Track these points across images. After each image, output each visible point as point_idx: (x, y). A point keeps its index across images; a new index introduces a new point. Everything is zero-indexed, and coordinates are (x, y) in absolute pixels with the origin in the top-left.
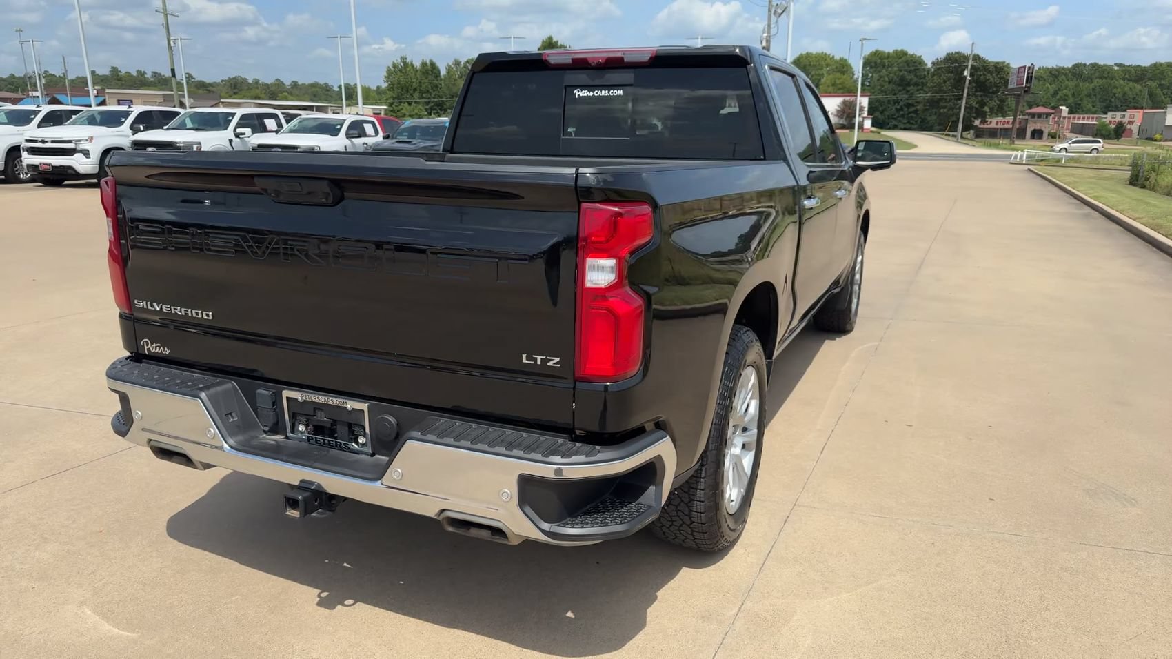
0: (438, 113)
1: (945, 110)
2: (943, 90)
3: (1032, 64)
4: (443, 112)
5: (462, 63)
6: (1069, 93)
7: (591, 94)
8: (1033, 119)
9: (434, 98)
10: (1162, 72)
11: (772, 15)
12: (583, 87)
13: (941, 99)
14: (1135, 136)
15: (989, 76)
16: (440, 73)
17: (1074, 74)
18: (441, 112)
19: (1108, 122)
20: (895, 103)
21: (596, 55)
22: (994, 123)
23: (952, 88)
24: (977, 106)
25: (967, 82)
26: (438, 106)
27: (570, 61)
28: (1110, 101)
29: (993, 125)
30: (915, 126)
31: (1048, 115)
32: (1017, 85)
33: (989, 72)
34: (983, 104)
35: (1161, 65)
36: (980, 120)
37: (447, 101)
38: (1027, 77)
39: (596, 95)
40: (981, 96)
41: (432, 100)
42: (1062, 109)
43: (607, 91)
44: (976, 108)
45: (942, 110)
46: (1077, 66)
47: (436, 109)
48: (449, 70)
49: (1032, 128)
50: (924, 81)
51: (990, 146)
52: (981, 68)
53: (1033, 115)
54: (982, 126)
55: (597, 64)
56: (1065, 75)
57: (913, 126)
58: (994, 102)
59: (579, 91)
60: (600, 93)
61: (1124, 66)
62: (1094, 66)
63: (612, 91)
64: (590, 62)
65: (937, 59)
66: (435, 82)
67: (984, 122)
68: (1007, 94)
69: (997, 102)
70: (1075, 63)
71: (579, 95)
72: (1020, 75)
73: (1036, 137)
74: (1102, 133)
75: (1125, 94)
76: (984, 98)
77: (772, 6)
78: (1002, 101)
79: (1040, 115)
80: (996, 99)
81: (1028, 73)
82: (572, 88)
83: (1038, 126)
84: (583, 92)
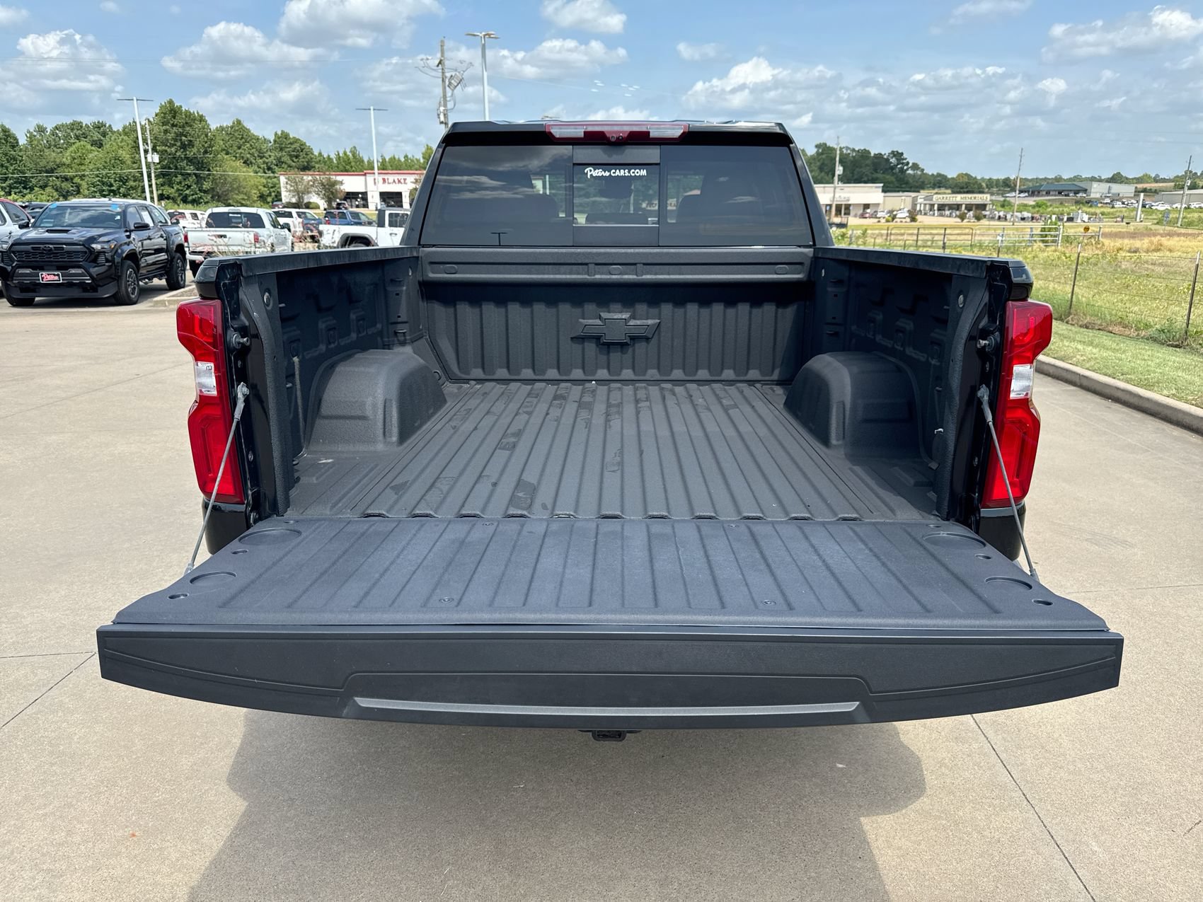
0: (20, 192)
4: (28, 191)
5: (49, 130)
7: (607, 174)
9: (13, 173)
11: (447, 88)
12: (596, 165)
16: (17, 143)
18: (25, 191)
21: (616, 128)
26: (20, 183)
27: (582, 135)
36: (647, 202)
37: (33, 177)
39: (612, 174)
41: (10, 175)
43: (626, 171)
47: (17, 188)
48: (31, 138)
54: (649, 208)
55: (618, 138)
59: (591, 171)
60: (618, 173)
63: (633, 171)
64: (608, 135)
66: (12, 152)
71: (591, 175)
77: (446, 77)
82: (585, 166)
84: (597, 171)
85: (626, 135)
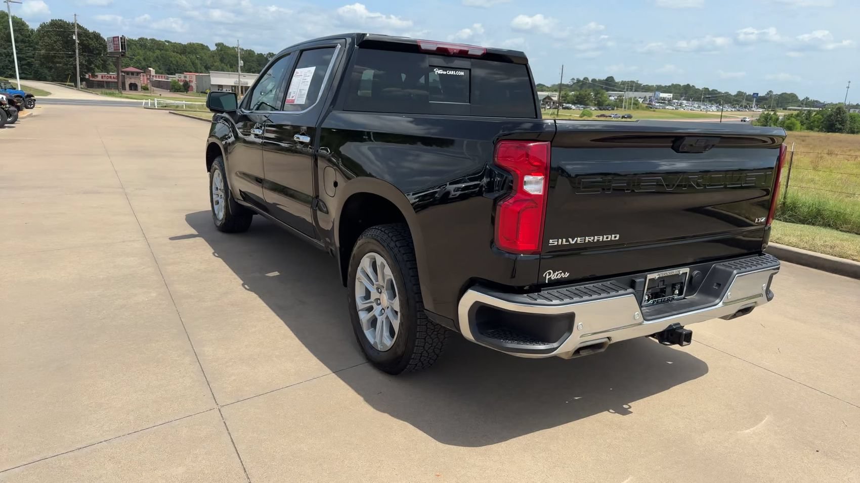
1: (61, 65)
2: (55, 49)
3: (123, 36)
6: (141, 59)
7: (445, 73)
8: (128, 76)
10: (195, 49)
12: (440, 67)
13: (55, 57)
14: (195, 90)
15: (91, 42)
17: (141, 45)
19: (177, 81)
20: (6, 56)
21: (453, 47)
22: (100, 76)
23: (63, 48)
24: (86, 64)
25: (77, 45)
27: (435, 49)
28: (170, 66)
29: (99, 79)
30: (31, 76)
31: (138, 73)
32: (115, 50)
33: (90, 38)
34: (90, 62)
35: (193, 44)
36: (90, 74)
38: (122, 45)
39: (448, 73)
40: (88, 56)
42: (150, 70)
43: (454, 72)
44: (86, 66)
45: (58, 65)
46: (141, 39)
49: (129, 82)
50: (30, 39)
51: (106, 94)
52: (84, 35)
53: (128, 73)
54: (91, 79)
56: (135, 45)
57: (28, 76)
58: (99, 62)
59: (437, 70)
60: (450, 73)
61: (171, 42)
62: (153, 40)
63: (458, 72)
65: (44, 23)
67: (94, 76)
68: (109, 56)
69: (101, 61)
70: (139, 37)
71: (437, 73)
72: (115, 43)
73: (133, 89)
74: (175, 88)
75: (177, 62)
76: (90, 58)
78: (105, 61)
79: (132, 73)
80: (100, 59)
81: (121, 42)
82: (433, 67)
83: (133, 81)
84: (440, 71)
85: (457, 52)
